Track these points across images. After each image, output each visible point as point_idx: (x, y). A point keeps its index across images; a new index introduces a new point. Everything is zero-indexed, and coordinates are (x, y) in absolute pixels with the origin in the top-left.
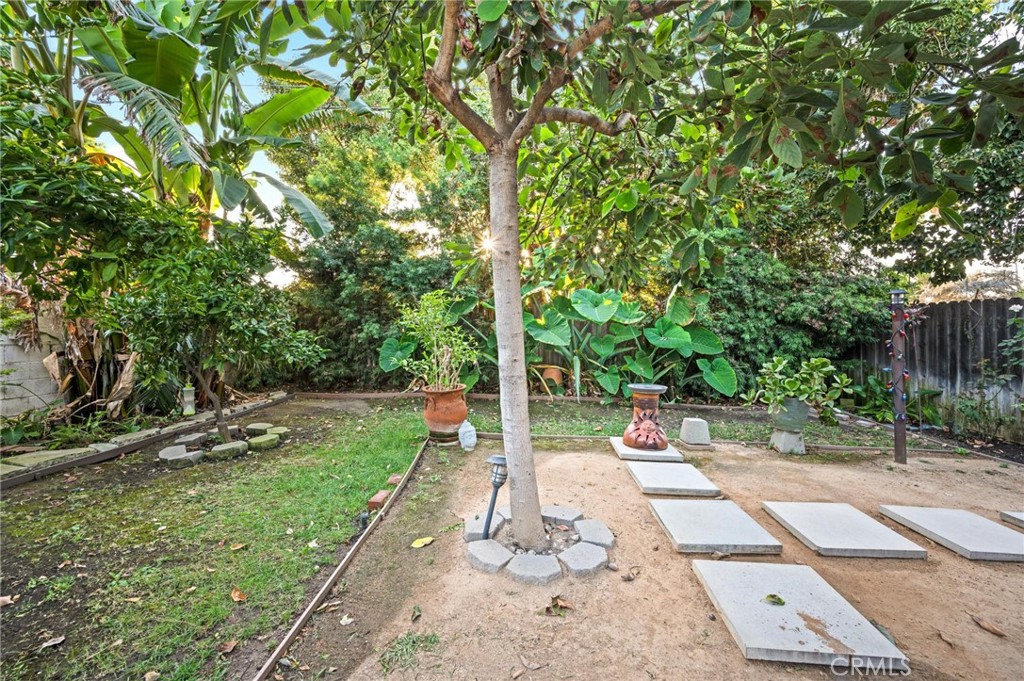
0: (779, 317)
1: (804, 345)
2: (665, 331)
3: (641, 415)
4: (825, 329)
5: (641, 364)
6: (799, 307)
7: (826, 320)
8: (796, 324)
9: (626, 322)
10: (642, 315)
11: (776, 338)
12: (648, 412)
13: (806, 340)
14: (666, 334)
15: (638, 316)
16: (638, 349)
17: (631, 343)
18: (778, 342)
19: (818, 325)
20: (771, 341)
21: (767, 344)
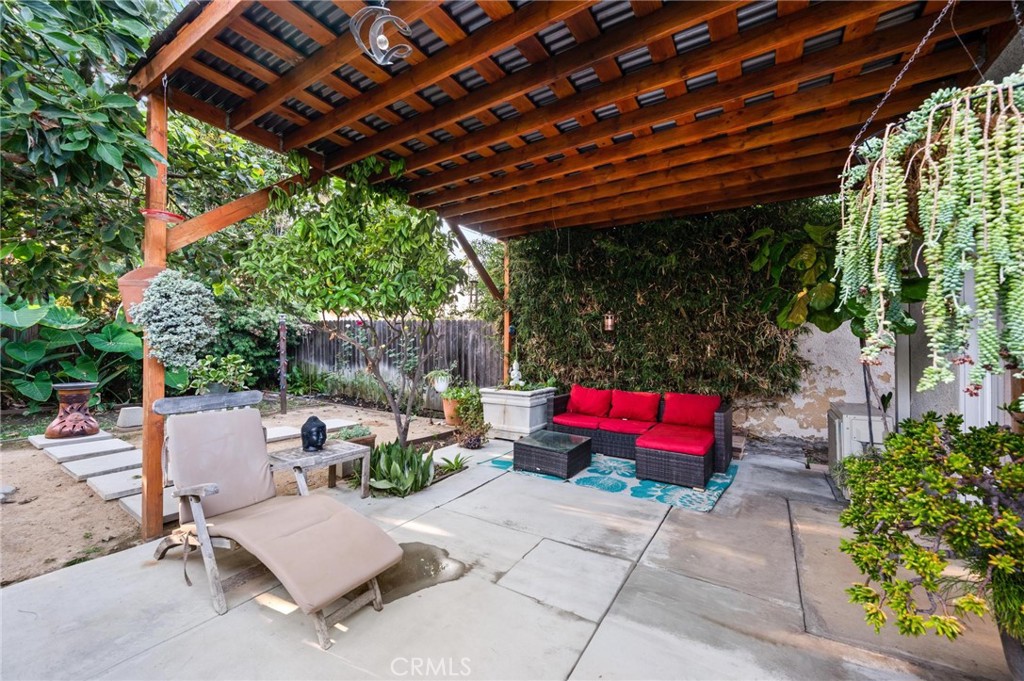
0: (232, 326)
1: (250, 347)
2: (114, 337)
3: (68, 409)
4: (263, 335)
5: (84, 368)
6: (243, 319)
7: (262, 330)
8: (243, 332)
9: (63, 327)
10: (84, 321)
11: (230, 342)
12: (76, 406)
13: (251, 343)
14: (116, 339)
15: (79, 322)
16: (80, 355)
17: (70, 348)
18: (232, 346)
19: (258, 333)
20: (226, 345)
21: (224, 347)
